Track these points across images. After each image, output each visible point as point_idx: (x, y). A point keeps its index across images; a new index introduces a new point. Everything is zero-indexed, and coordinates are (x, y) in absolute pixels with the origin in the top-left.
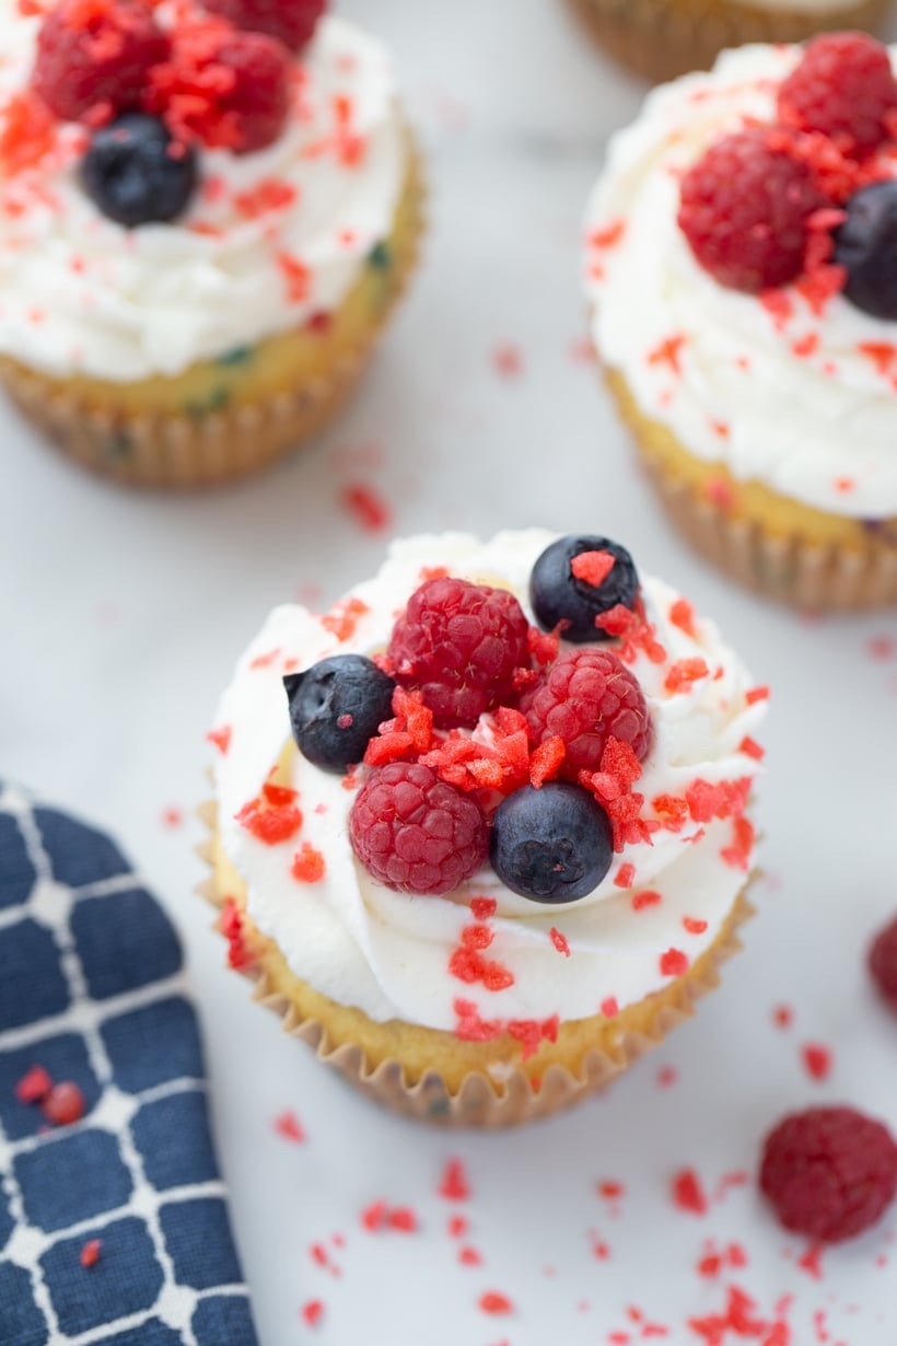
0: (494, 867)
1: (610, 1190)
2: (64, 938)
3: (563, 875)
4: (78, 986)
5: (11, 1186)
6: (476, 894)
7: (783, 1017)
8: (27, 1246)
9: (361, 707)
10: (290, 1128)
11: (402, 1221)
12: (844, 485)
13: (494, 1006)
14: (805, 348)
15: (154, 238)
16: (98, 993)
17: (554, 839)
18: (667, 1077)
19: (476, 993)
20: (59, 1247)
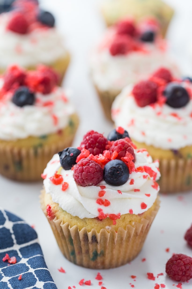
0: (105, 180)
1: (133, 277)
2: (12, 231)
3: (119, 174)
4: (15, 241)
5: (2, 273)
6: (101, 185)
7: (168, 250)
8: (6, 279)
9: (75, 153)
10: (62, 271)
11: (88, 283)
12: (170, 140)
13: (107, 211)
14: (159, 114)
15: (27, 109)
16: (19, 243)
17: (117, 166)
18: (144, 260)
19: (102, 207)
20: (13, 279)
